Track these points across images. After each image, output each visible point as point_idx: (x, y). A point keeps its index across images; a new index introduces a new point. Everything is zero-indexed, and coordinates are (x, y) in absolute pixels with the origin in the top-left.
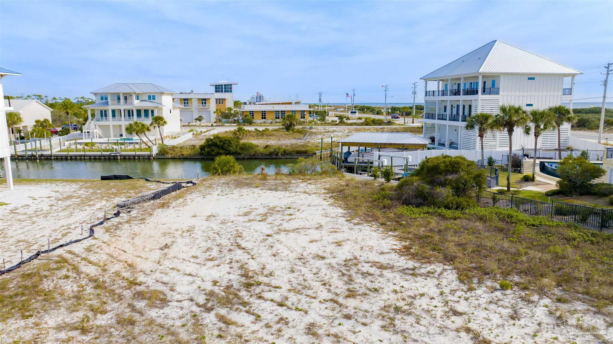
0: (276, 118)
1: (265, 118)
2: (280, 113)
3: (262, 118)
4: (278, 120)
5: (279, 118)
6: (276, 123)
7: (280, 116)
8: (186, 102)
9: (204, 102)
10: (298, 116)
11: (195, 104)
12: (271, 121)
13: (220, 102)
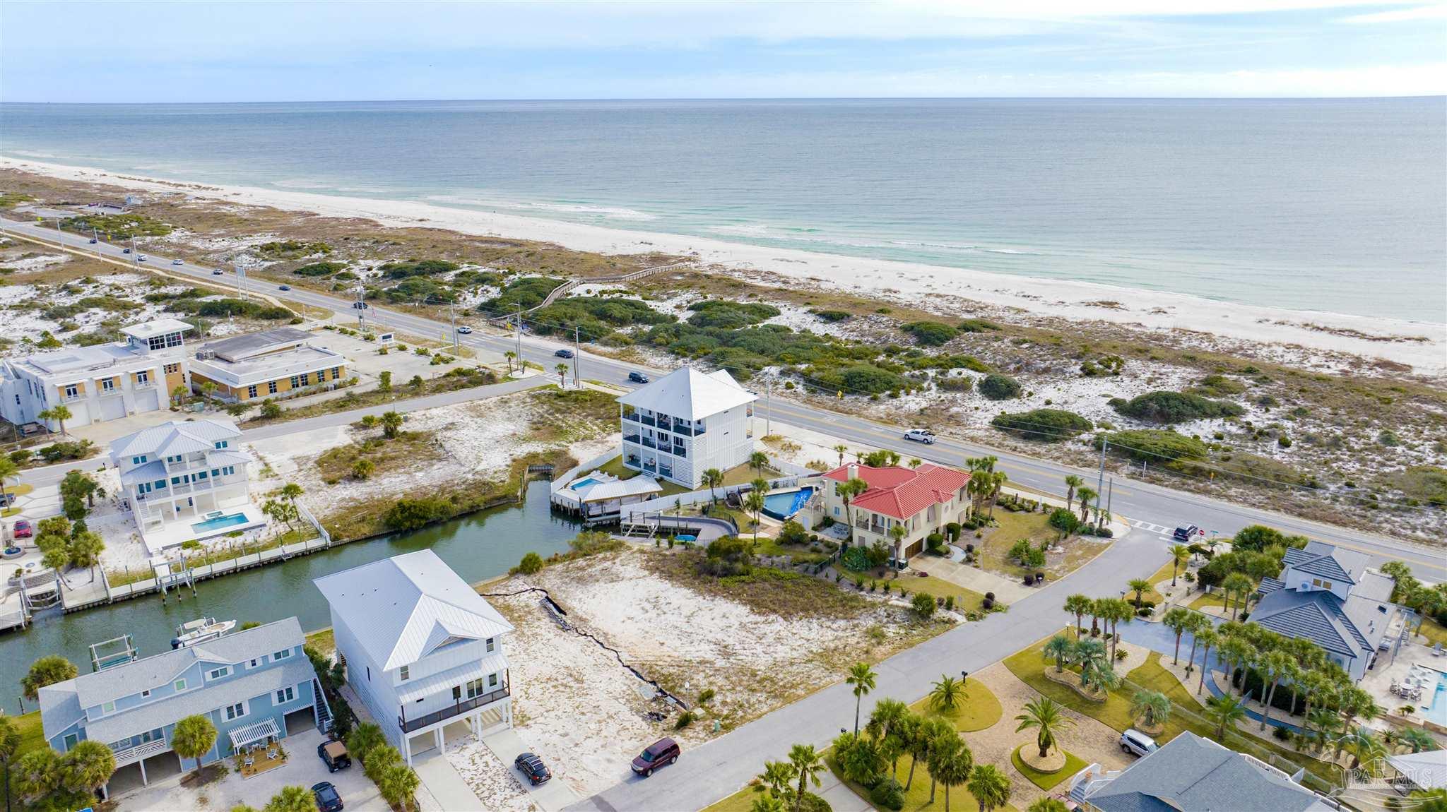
0: (293, 386)
1: (275, 391)
2: (299, 379)
3: (271, 392)
4: (298, 390)
5: (297, 386)
6: (297, 396)
7: (300, 383)
8: (108, 384)
9: (143, 377)
10: (328, 376)
11: (126, 383)
12: (287, 394)
13: (171, 369)
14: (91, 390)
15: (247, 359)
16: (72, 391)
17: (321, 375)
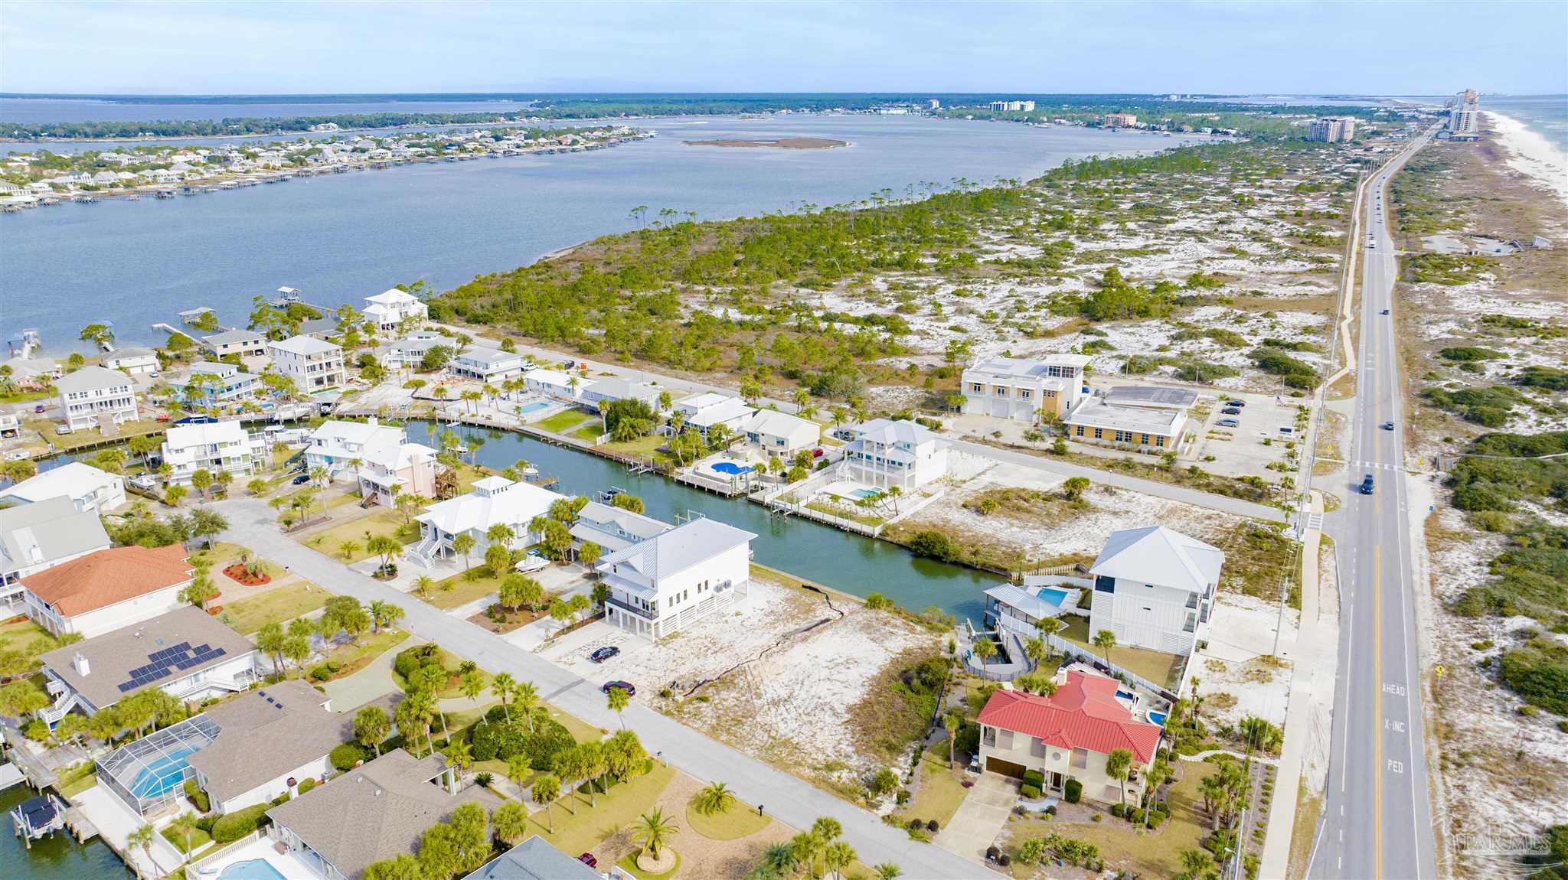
0: (1117, 439)
1: (1099, 438)
2: (1124, 435)
3: (1096, 438)
4: (1118, 443)
5: (1120, 440)
6: (1114, 448)
7: (1124, 438)
8: (1001, 391)
9: (1026, 393)
10: (1152, 441)
11: (1013, 394)
12: (1106, 442)
13: (1049, 394)
14: (989, 391)
15: (1112, 405)
16: (977, 387)
17: (1145, 439)
